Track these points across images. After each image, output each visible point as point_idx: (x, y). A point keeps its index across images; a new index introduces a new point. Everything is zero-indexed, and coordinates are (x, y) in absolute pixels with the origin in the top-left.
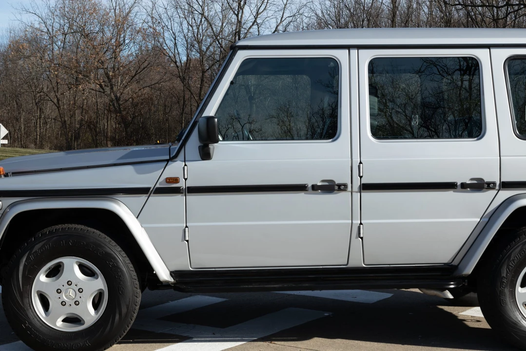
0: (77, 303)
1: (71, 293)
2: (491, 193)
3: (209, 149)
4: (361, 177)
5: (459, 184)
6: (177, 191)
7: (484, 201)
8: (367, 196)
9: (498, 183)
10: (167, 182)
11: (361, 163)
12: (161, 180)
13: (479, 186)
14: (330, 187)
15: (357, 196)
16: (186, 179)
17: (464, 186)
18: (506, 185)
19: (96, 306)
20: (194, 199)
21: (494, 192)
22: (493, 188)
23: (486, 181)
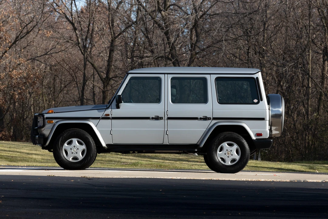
0: (77, 153)
1: (75, 150)
3: (119, 105)
4: (167, 115)
5: (199, 118)
6: (109, 118)
7: (207, 123)
8: (169, 121)
9: (212, 118)
10: (106, 116)
11: (167, 111)
12: (104, 115)
13: (205, 119)
14: (157, 118)
15: (166, 121)
16: (111, 115)
17: (201, 119)
18: (214, 119)
19: (83, 154)
20: (114, 121)
21: (210, 121)
22: (210, 119)
23: (208, 117)
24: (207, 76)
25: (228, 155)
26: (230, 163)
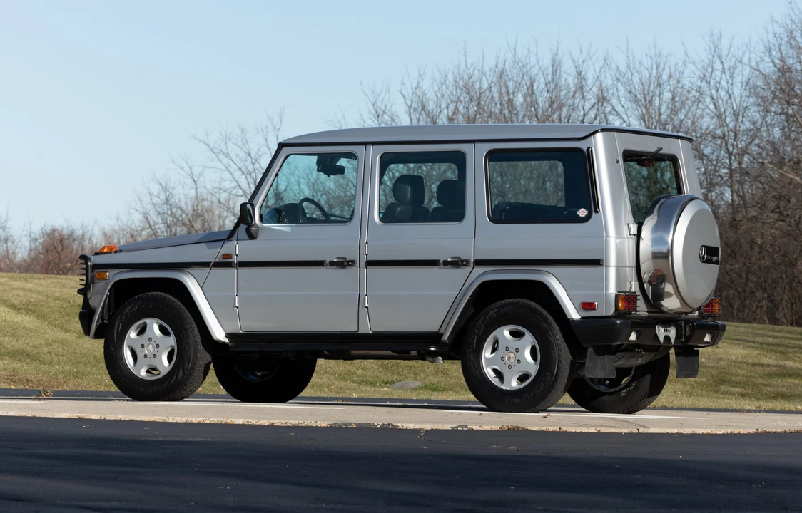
0: (155, 356)
1: (151, 348)
4: (367, 255)
5: (441, 262)
7: (462, 276)
8: (372, 271)
9: (472, 261)
10: (223, 258)
11: (366, 242)
12: (219, 256)
15: (364, 270)
16: (237, 255)
17: (446, 263)
19: (170, 359)
21: (469, 269)
22: (469, 265)
23: (463, 258)
24: (468, 149)
25: (508, 363)
26: (515, 383)
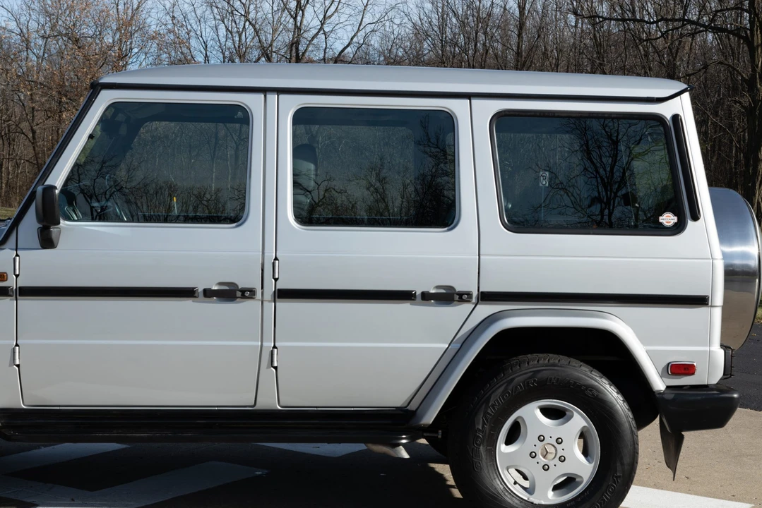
2: (466, 308)
3: (50, 233)
4: (276, 280)
5: (418, 293)
6: (4, 292)
7: (454, 318)
8: (285, 306)
9: (475, 294)
11: (276, 259)
13: (448, 297)
14: (229, 293)
15: (270, 306)
16: (17, 276)
17: (426, 297)
18: (487, 297)
20: (30, 305)
21: (469, 307)
22: (468, 301)
23: (458, 289)
24: (458, 108)
25: (543, 461)
26: (551, 494)
